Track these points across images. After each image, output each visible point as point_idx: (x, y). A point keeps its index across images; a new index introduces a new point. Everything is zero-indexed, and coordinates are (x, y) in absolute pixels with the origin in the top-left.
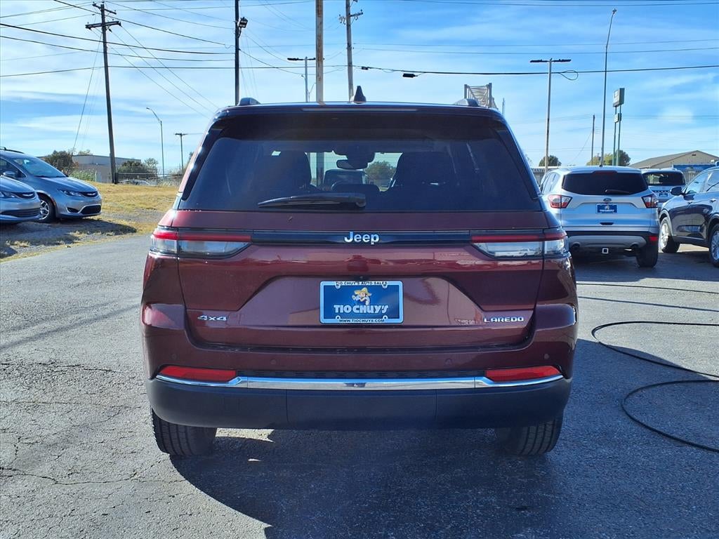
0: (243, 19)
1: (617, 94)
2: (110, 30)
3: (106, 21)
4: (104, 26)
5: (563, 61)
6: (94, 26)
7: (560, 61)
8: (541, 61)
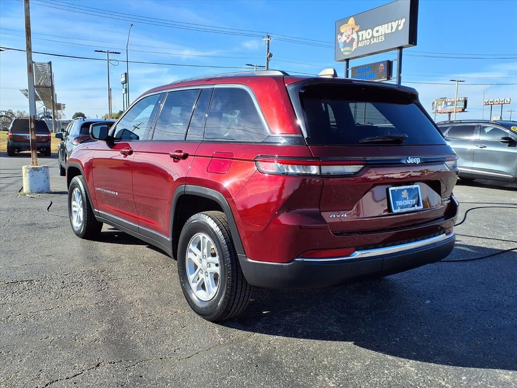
1: (123, 76)
5: (116, 53)
7: (113, 53)
8: (102, 51)
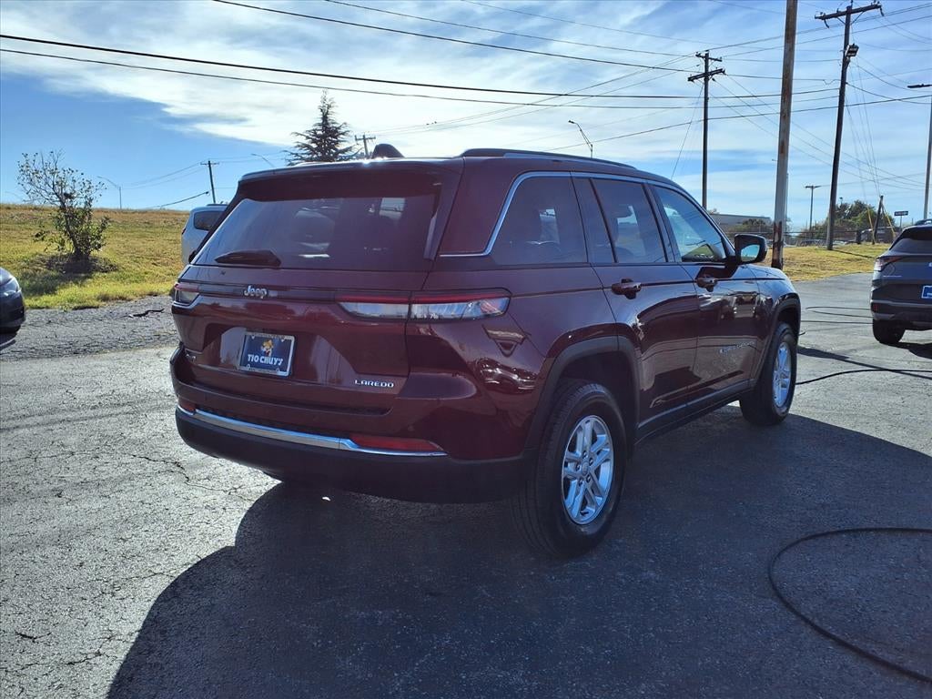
0: (853, 46)
2: (713, 80)
3: (710, 70)
4: (707, 75)
6: (696, 77)
